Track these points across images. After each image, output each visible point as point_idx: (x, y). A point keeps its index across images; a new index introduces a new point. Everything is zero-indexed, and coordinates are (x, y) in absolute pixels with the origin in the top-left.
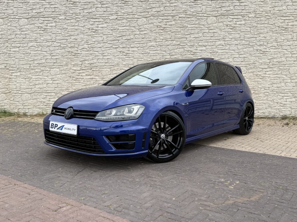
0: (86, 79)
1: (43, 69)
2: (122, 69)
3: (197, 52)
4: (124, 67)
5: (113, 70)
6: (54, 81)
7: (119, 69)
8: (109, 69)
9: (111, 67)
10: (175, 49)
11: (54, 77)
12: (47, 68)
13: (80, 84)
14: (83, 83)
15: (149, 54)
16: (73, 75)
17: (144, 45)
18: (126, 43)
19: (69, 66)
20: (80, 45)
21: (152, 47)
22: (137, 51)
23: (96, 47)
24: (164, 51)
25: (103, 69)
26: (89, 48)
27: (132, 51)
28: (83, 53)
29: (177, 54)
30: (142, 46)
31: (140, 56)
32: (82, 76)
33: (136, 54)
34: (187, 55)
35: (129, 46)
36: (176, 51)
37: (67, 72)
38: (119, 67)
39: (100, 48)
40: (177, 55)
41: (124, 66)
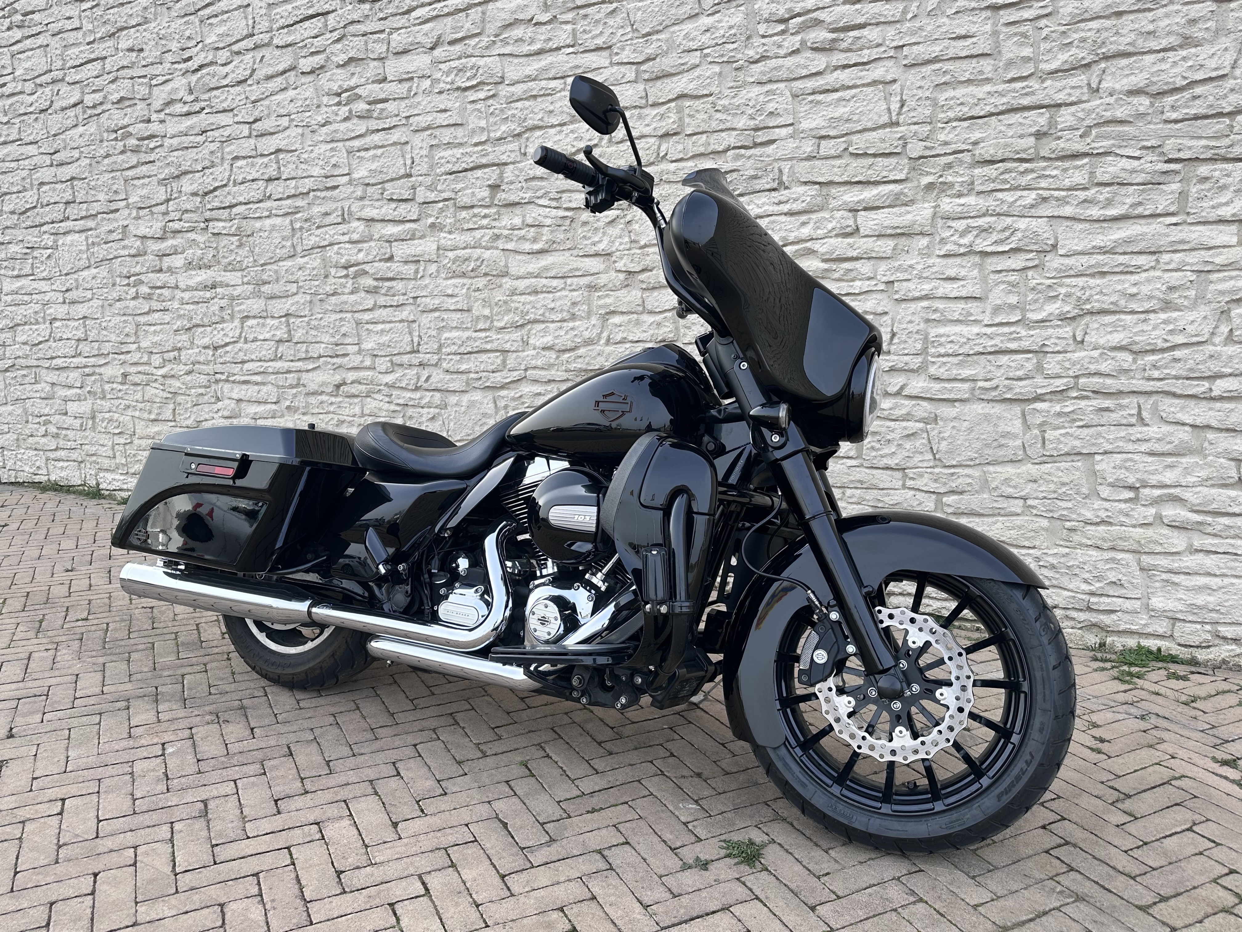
0: (188, 289)
1: (32, 238)
2: (350, 213)
3: (861, 20)
4: (362, 198)
5: (306, 225)
6: (73, 303)
7: (332, 219)
8: (288, 220)
9: (300, 202)
10: (678, 22)
11: (70, 281)
12: (45, 232)
13: (167, 317)
14: (180, 316)
15: (504, 91)
16: (138, 269)
17: (468, 25)
18: (361, 28)
19: (122, 218)
20: (154, 82)
21: (518, 32)
22: (428, 72)
23: (225, 82)
24: (598, 49)
25: (258, 224)
26: (192, 98)
27: (400, 81)
28: (173, 127)
29: (694, 59)
30: (455, 29)
31: (445, 111)
32: (170, 270)
33: (424, 101)
34: (772, 63)
35: (381, 48)
36: (686, 36)
37: (114, 249)
38: (335, 200)
39: (238, 89)
40: (697, 72)
41: (359, 193)
